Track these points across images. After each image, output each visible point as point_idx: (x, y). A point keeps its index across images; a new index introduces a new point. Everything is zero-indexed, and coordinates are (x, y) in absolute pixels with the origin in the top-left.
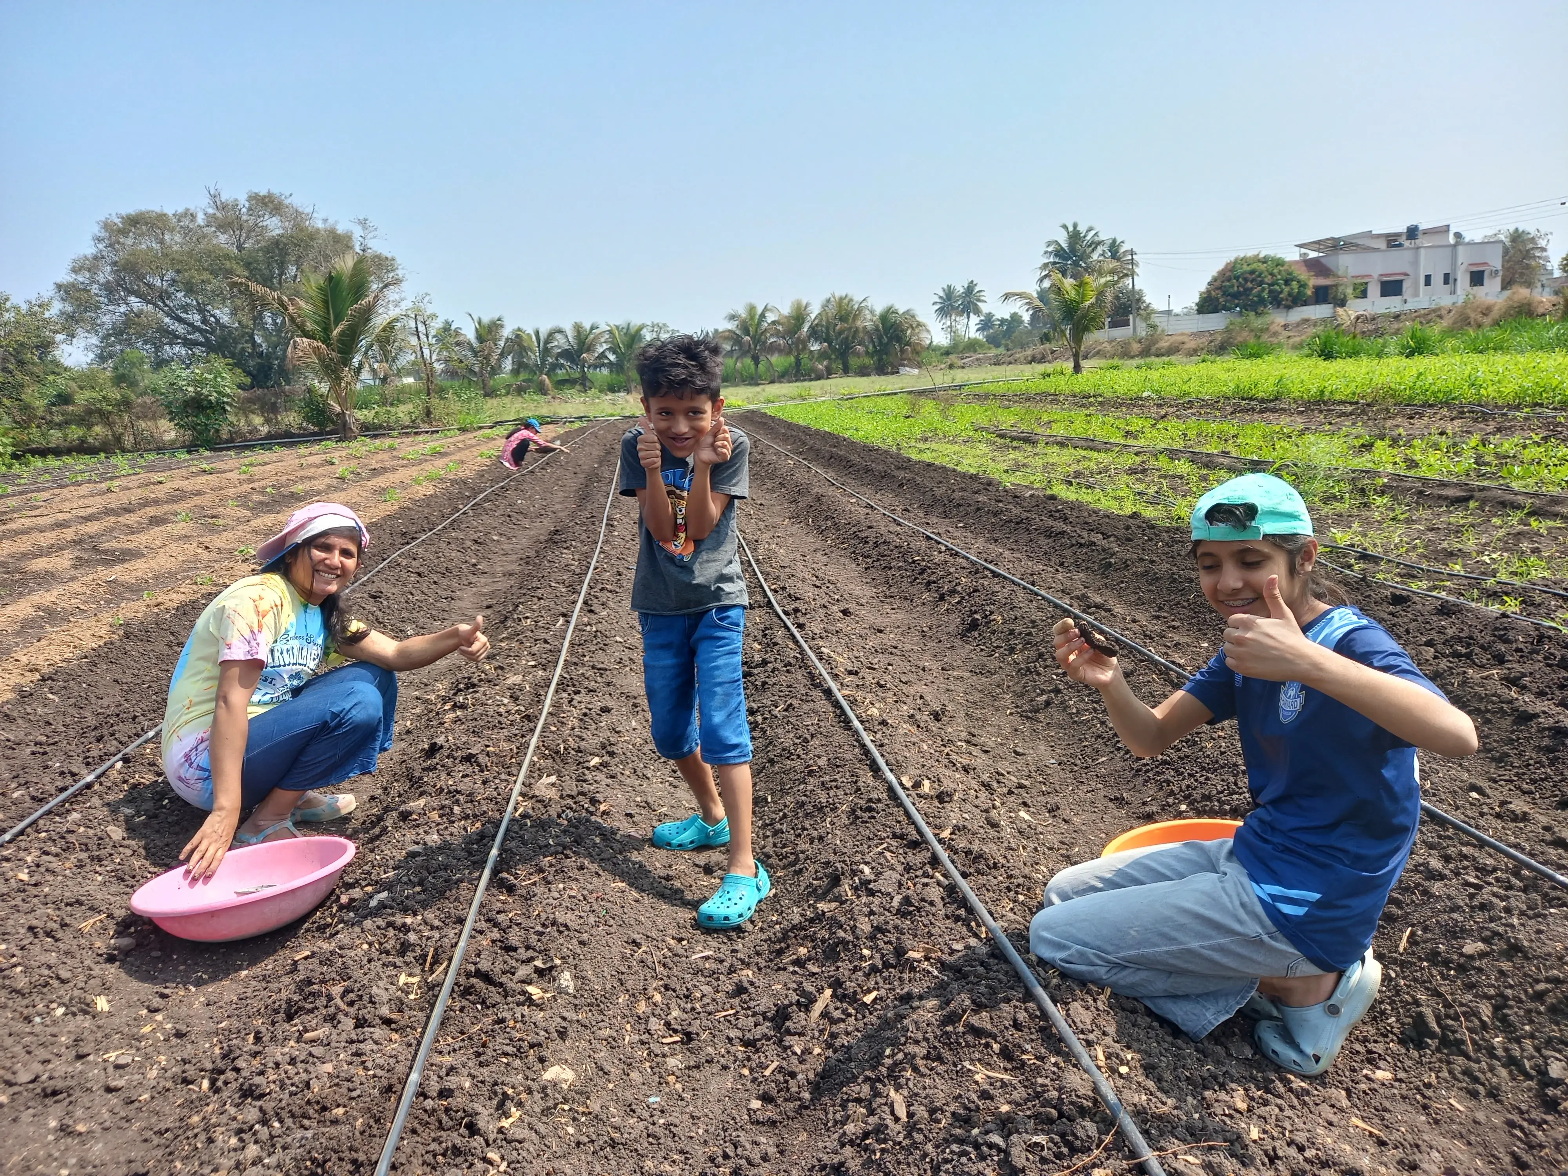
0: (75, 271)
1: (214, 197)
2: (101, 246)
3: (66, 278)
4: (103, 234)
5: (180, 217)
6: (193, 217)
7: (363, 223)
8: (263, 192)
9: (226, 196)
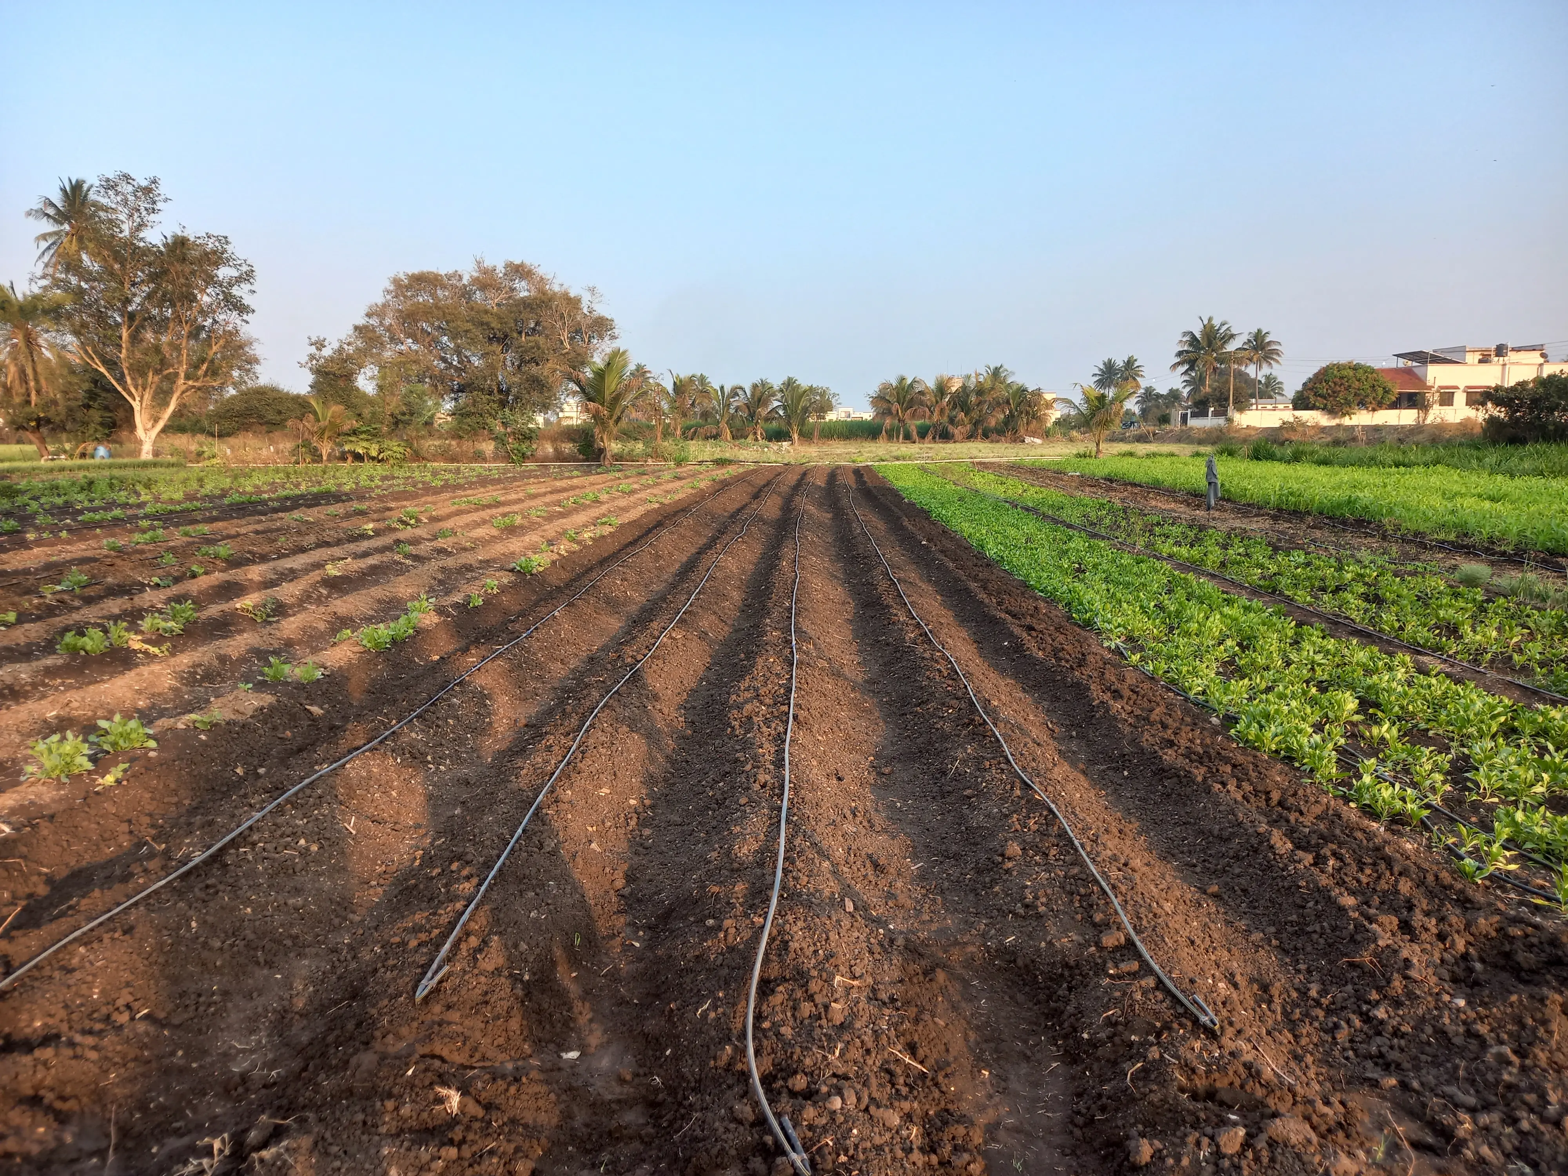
0: (369, 315)
1: (479, 263)
2: (389, 297)
3: (361, 321)
4: (392, 288)
5: (449, 277)
6: (460, 278)
7: (592, 290)
8: (517, 262)
9: (488, 263)
